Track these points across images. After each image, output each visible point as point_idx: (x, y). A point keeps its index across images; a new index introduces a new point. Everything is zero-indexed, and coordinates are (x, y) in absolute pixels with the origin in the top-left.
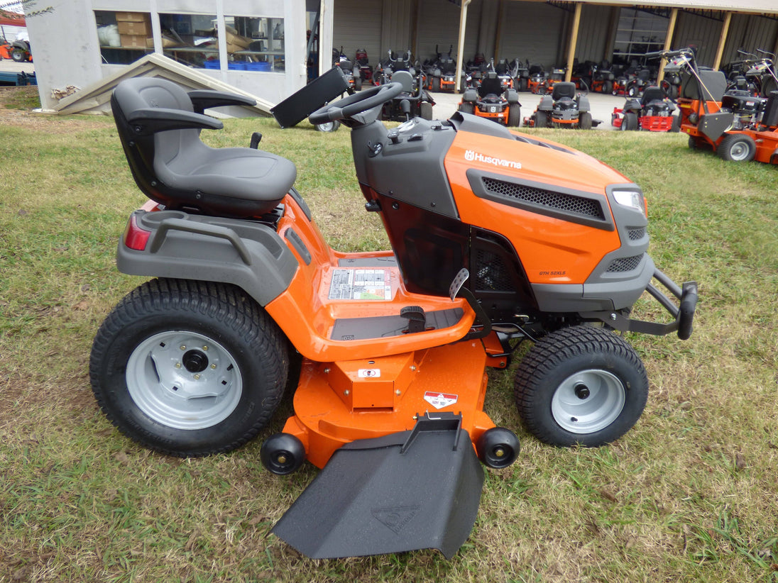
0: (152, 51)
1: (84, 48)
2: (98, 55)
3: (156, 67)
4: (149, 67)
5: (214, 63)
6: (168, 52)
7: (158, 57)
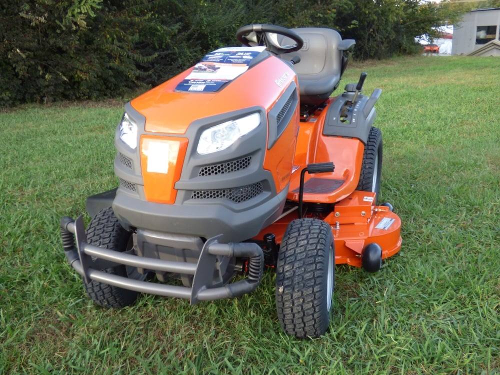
1: (470, 39)
2: (475, 41)
4: (492, 45)
7: (496, 40)
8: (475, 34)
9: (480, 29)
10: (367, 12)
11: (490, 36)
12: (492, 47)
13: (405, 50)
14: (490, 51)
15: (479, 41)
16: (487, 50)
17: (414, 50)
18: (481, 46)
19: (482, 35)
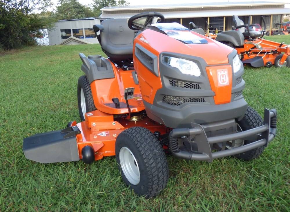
0: (71, 36)
1: (58, 36)
2: (61, 38)
3: (72, 39)
4: (70, 39)
5: (83, 38)
6: (74, 36)
7: (72, 37)
8: (60, 34)
9: (62, 31)
10: (8, 20)
11: (68, 35)
12: (71, 40)
13: (29, 43)
14: (70, 42)
15: (63, 37)
16: (69, 42)
17: (33, 44)
18: (65, 40)
19: (64, 34)
